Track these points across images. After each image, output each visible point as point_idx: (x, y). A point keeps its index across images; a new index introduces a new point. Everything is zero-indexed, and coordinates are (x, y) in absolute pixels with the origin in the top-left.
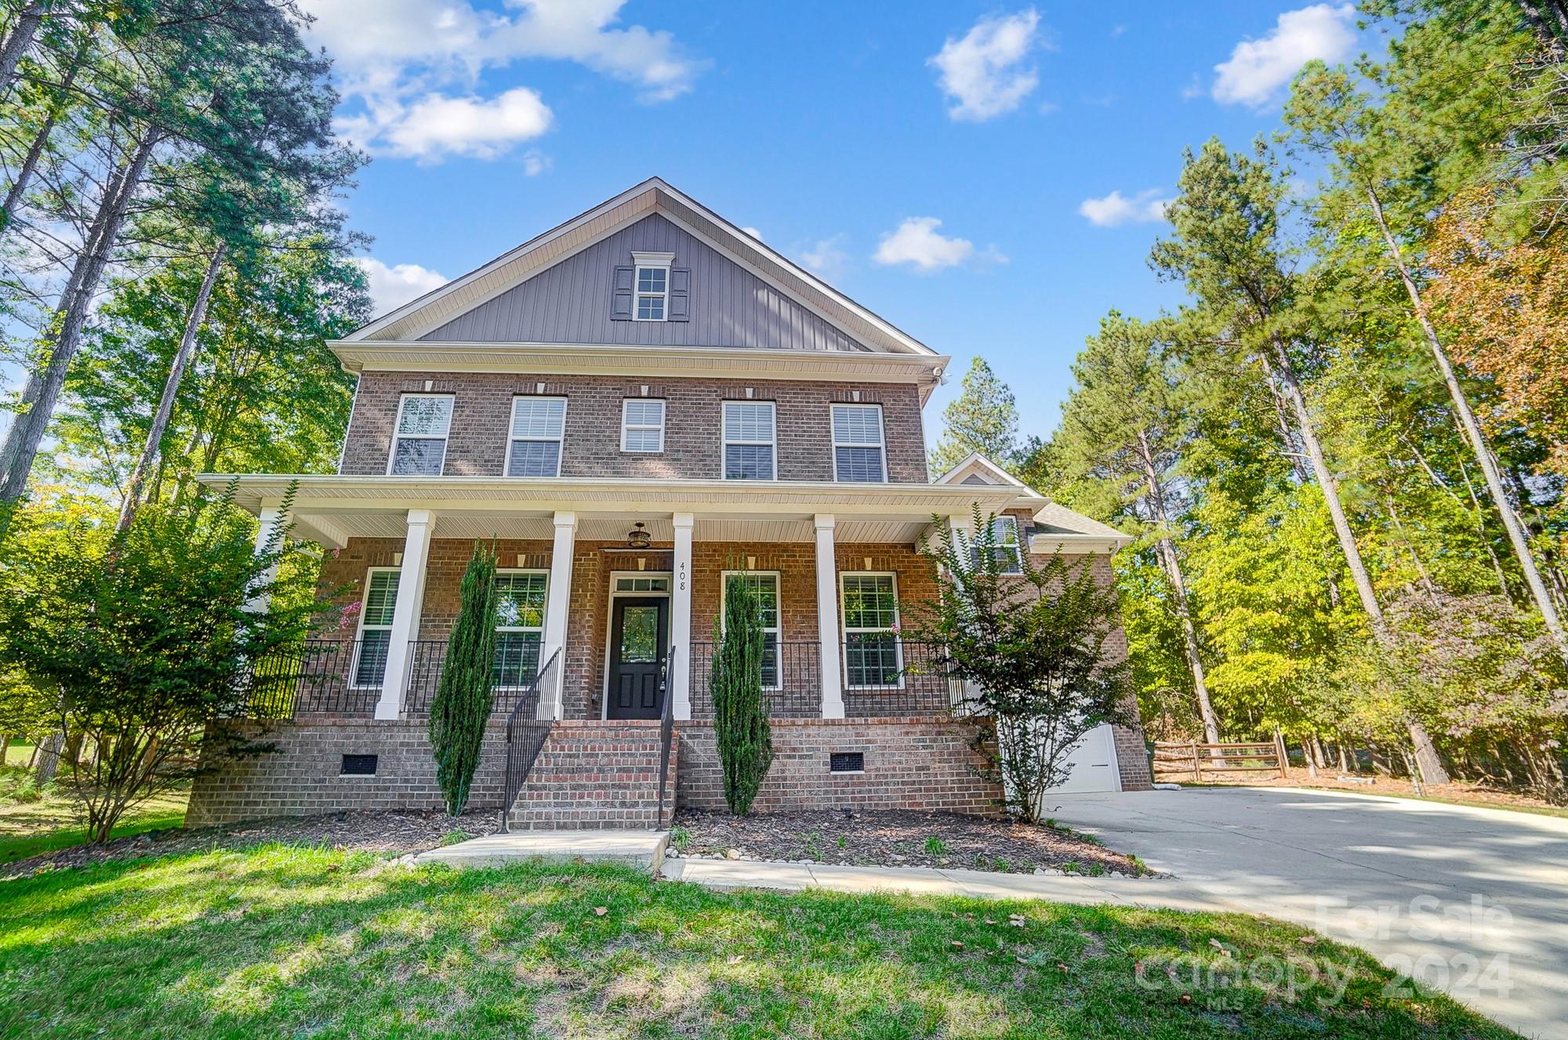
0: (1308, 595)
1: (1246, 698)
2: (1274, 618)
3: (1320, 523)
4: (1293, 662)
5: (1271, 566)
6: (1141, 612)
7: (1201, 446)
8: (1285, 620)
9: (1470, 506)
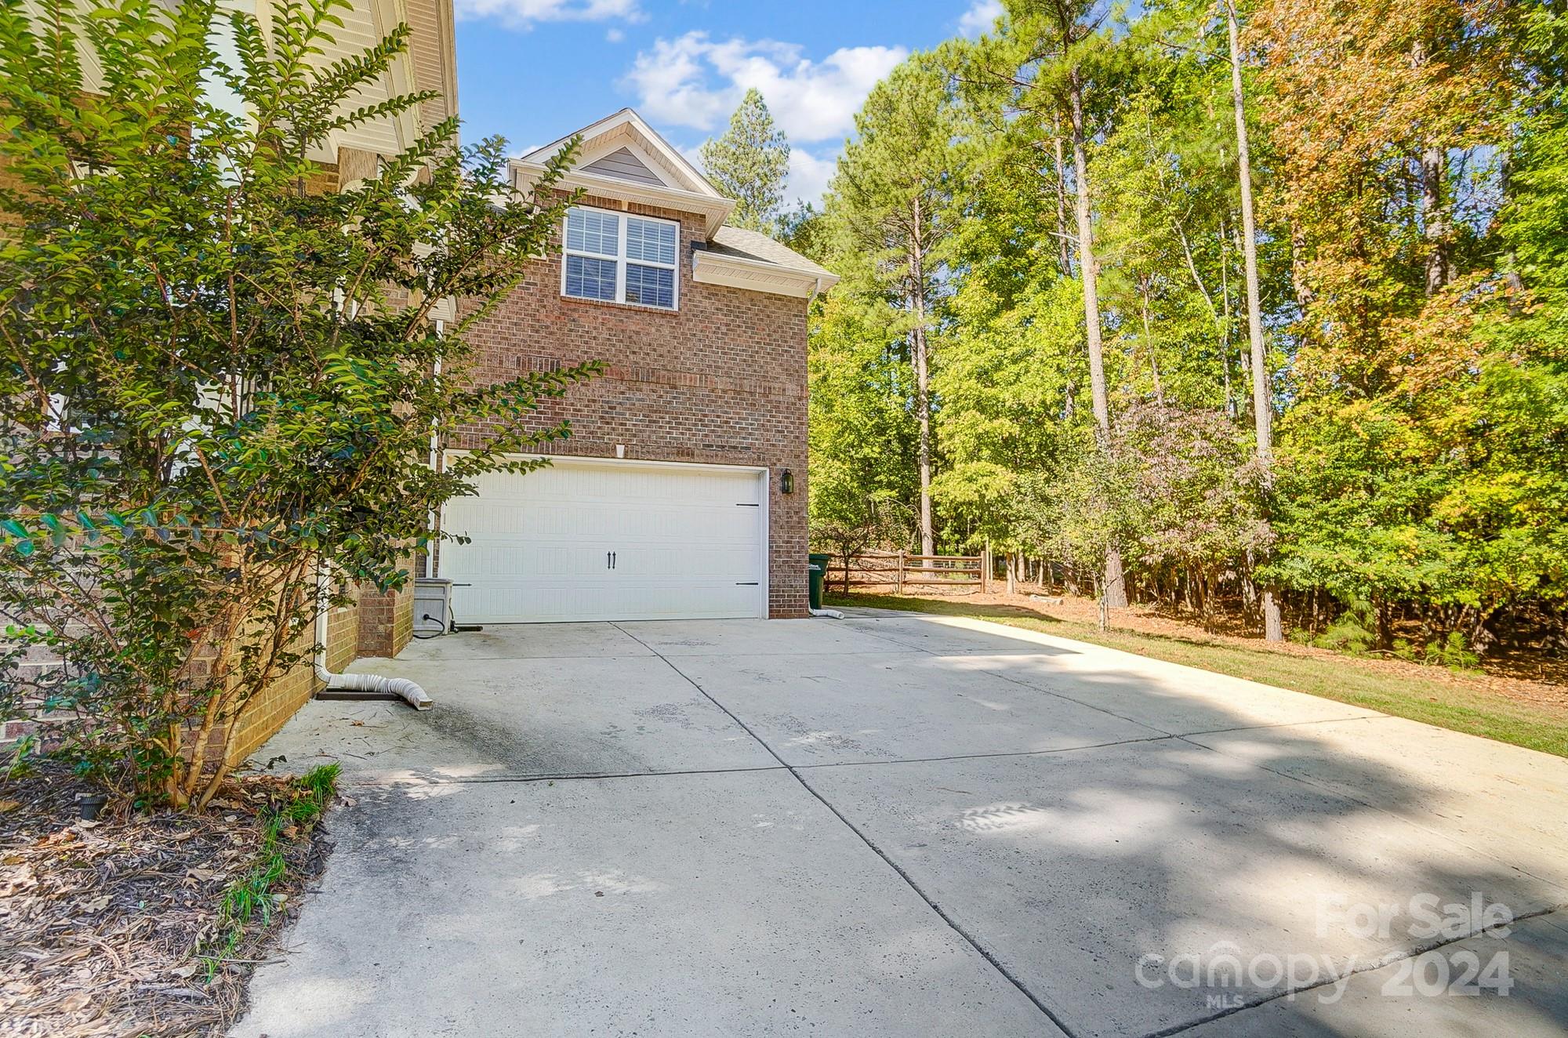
0: (1043, 402)
1: (963, 509)
2: (1006, 426)
3: (1071, 322)
4: (1014, 475)
5: (1015, 369)
6: (880, 411)
7: (973, 225)
8: (1016, 430)
9: (1221, 312)
